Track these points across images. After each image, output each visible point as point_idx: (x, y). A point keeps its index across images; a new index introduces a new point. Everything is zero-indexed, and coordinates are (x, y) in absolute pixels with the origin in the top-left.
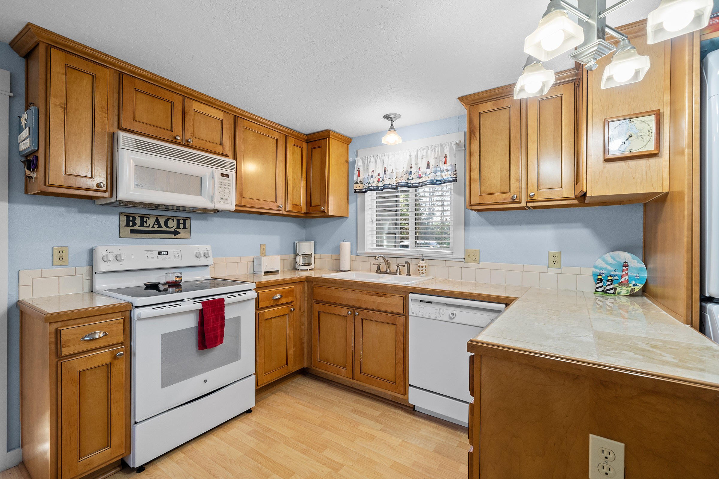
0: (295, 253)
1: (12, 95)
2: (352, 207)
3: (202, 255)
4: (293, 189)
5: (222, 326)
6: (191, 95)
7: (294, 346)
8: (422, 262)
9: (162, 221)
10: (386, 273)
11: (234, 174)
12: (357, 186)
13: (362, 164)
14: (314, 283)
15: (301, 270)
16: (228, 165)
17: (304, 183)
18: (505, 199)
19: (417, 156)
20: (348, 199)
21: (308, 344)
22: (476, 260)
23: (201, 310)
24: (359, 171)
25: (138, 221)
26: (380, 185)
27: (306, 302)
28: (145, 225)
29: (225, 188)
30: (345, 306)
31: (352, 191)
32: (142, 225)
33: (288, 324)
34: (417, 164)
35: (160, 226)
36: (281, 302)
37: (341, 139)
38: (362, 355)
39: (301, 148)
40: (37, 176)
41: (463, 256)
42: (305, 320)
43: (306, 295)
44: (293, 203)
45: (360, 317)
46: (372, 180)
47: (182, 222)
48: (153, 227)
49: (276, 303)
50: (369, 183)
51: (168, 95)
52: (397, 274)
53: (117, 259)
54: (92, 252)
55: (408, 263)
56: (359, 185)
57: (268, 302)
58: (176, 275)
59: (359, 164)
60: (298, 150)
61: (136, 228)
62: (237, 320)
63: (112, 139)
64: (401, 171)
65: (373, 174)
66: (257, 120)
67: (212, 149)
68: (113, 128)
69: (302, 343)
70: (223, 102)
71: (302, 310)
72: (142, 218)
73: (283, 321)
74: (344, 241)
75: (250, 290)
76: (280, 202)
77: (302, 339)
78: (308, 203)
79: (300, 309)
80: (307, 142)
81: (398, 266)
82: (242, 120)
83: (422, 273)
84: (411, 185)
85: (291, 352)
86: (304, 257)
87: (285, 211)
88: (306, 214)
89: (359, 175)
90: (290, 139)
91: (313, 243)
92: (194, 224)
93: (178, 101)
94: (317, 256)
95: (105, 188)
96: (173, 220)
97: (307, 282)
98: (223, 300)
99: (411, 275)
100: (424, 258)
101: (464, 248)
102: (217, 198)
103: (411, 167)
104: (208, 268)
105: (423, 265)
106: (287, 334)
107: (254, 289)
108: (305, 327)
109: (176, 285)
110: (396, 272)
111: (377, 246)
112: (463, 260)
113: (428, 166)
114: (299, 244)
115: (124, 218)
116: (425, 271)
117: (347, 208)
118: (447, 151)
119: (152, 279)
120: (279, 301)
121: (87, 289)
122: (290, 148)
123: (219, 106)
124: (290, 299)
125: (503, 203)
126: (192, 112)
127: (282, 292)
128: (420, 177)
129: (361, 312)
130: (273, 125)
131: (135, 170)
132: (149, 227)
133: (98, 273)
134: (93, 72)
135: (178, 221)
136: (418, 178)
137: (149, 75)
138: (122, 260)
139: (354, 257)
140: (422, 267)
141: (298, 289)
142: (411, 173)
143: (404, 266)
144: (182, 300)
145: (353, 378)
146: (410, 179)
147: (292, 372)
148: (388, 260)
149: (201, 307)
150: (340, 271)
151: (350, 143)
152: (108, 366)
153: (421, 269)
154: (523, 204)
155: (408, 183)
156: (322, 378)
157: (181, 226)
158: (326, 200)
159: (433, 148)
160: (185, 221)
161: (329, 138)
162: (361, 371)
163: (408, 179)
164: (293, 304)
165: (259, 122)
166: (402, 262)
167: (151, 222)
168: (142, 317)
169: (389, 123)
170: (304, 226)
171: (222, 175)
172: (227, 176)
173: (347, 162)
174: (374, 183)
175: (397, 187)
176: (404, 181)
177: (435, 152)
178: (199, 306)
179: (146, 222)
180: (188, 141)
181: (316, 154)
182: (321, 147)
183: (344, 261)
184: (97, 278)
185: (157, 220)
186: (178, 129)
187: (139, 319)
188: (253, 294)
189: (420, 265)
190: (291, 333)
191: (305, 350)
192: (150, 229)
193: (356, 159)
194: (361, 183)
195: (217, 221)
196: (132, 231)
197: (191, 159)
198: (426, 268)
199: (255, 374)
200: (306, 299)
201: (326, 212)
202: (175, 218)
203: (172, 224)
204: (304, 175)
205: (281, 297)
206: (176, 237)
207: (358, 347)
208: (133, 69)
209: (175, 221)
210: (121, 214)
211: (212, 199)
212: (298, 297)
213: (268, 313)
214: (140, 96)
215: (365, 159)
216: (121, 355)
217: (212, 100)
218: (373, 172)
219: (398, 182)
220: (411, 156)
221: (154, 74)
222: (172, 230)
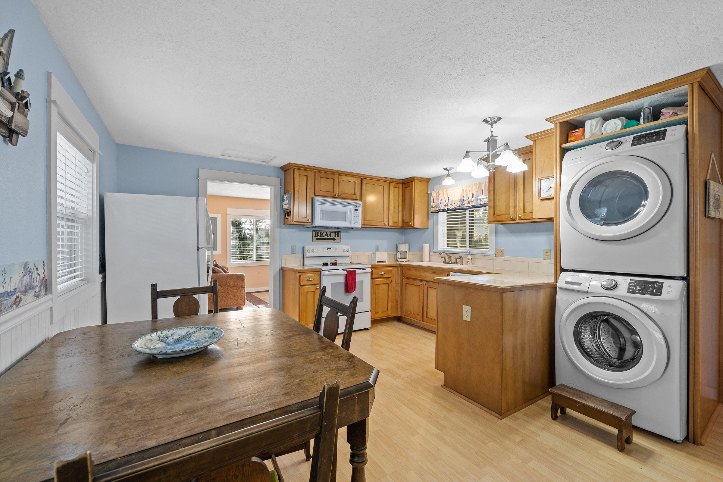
0: (397, 251)
1: (281, 187)
2: (430, 222)
3: (346, 251)
4: (393, 213)
5: (355, 283)
6: (341, 173)
7: (392, 302)
8: (470, 256)
9: (329, 234)
10: (449, 263)
11: (361, 209)
12: (433, 209)
13: (435, 195)
14: (404, 267)
15: (400, 261)
16: (358, 205)
17: (400, 208)
18: (507, 218)
19: (466, 190)
20: (428, 217)
21: (400, 303)
22: (502, 255)
23: (346, 274)
24: (434, 199)
25: (319, 234)
26: (446, 208)
27: (399, 278)
28: (322, 236)
29: (356, 216)
30: (419, 280)
31: (430, 212)
32: (321, 236)
33: (388, 289)
34: (467, 195)
35: (328, 236)
36: (384, 276)
37: (422, 180)
38: (427, 308)
39: (399, 188)
40: (290, 218)
41: (494, 253)
42: (398, 288)
43: (399, 274)
44: (394, 221)
45: (426, 286)
46: (440, 206)
47: (337, 234)
48: (325, 237)
49: (382, 277)
50: (439, 207)
51: (332, 176)
52: (454, 264)
53: (313, 251)
54: (303, 248)
55: (461, 257)
56: (434, 208)
57: (377, 275)
58: (335, 260)
59: (434, 195)
60: (396, 189)
61: (319, 237)
62: (362, 282)
63: (312, 199)
64: (457, 200)
65: (441, 202)
66: (372, 178)
67: (351, 198)
68: (313, 196)
69: (397, 302)
70: (355, 173)
71: (397, 282)
72: (321, 233)
73: (385, 287)
74: (425, 243)
75: (368, 268)
76: (386, 221)
77: (397, 299)
78: (403, 221)
79: (396, 282)
80: (402, 184)
81: (456, 259)
82: (365, 179)
83: (469, 263)
84: (464, 208)
85: (390, 304)
86: (402, 253)
87: (389, 226)
88: (402, 227)
89: (434, 202)
90: (391, 184)
91: (407, 245)
92: (342, 234)
93: (336, 177)
94: (411, 253)
95: (310, 222)
96: (333, 233)
97: (400, 266)
98: (355, 271)
99: (463, 264)
100: (471, 254)
101: (494, 247)
102: (353, 222)
103: (464, 197)
104: (349, 257)
105: (469, 258)
106: (388, 294)
107: (370, 268)
108: (399, 293)
109: (335, 264)
110: (455, 262)
111: (447, 246)
112: (494, 255)
113: (473, 197)
114: (399, 246)
115: (314, 233)
116: (471, 262)
117: (428, 223)
118: (483, 187)
119: (325, 261)
120: (383, 276)
121: (302, 264)
122: (392, 188)
123: (354, 175)
124: (389, 276)
125: (506, 221)
126: (342, 182)
127: (385, 271)
128: (469, 203)
129: (427, 283)
130: (381, 178)
131: (321, 212)
132: (323, 236)
133: (306, 257)
134: (306, 175)
135: (335, 233)
136: (468, 203)
137: (325, 170)
138: (314, 252)
139: (432, 253)
140: (469, 259)
141: (394, 270)
142: (464, 200)
143: (459, 259)
144: (339, 269)
145: (423, 321)
146: (463, 204)
147: (391, 316)
148: (450, 255)
149: (346, 273)
150: (422, 262)
151: (429, 181)
152: (314, 292)
153: (468, 260)
154: (517, 221)
155: (462, 207)
156: (408, 323)
157: (337, 236)
158: (413, 219)
159: (475, 185)
160: (338, 233)
161: (414, 181)
162: (427, 317)
163: (462, 204)
164: (391, 278)
165: (374, 178)
166: (458, 256)
167: (324, 234)
168: (325, 274)
169: (446, 172)
170: (403, 234)
171: (355, 210)
172: (357, 210)
173: (427, 193)
174: (442, 207)
175: (455, 210)
176: (459, 205)
177: (476, 188)
178: (345, 272)
179: (322, 234)
180: (340, 196)
181: (407, 191)
182: (409, 187)
183: (425, 256)
184: (306, 259)
185: (327, 233)
186: (336, 191)
187: (324, 275)
188: (370, 270)
189: (468, 258)
190: (390, 294)
191: (399, 306)
192: (324, 238)
193: (432, 192)
194: (435, 207)
195: (352, 232)
196: (317, 239)
197: (341, 204)
198: (471, 260)
199: (370, 311)
200: (399, 276)
201: (413, 226)
202: (334, 232)
203: (333, 235)
204: (400, 204)
205: (384, 273)
206: (334, 241)
207: (425, 303)
208: (320, 169)
209: (334, 233)
210: (313, 231)
211: (351, 224)
212: (395, 275)
213: (377, 281)
214: (322, 179)
215: (437, 192)
216: (318, 288)
217: (351, 174)
218: (441, 200)
219: (455, 207)
220: (463, 190)
221: (327, 169)
222: (333, 238)
